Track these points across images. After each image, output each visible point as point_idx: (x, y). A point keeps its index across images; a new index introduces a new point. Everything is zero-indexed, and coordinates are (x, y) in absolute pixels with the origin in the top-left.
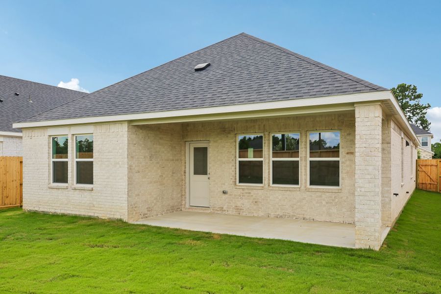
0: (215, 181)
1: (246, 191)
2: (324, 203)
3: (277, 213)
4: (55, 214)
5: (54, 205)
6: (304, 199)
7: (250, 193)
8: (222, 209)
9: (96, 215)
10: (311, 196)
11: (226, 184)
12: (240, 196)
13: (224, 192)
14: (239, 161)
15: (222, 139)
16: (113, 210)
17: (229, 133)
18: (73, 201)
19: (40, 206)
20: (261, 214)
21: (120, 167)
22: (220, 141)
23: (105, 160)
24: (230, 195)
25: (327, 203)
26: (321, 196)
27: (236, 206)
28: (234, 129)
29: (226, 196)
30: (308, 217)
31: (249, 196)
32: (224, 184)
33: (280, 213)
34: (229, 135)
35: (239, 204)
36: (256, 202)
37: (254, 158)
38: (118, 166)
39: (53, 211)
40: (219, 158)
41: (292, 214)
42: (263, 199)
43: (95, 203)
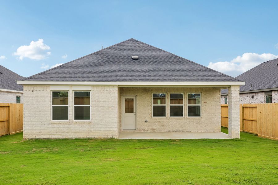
0: (140, 116)
1: (158, 120)
2: (195, 124)
3: (174, 130)
4: (58, 139)
5: (56, 133)
6: (186, 123)
7: (160, 121)
8: (144, 130)
9: (93, 137)
10: (189, 121)
11: (147, 117)
12: (154, 123)
13: (146, 122)
14: (153, 106)
15: (144, 95)
16: (107, 133)
17: (149, 92)
18: (73, 130)
19: (41, 135)
20: (166, 131)
21: (112, 110)
22: (143, 96)
23: (100, 106)
24: (149, 123)
25: (196, 124)
26: (193, 121)
27: (152, 128)
28: (151, 90)
29: (147, 123)
30: (188, 131)
31: (159, 123)
32: (146, 117)
33: (175, 130)
34: (148, 93)
35: (154, 127)
36: (163, 125)
37: (161, 104)
38: (111, 109)
39: (55, 137)
40: (143, 104)
41: (181, 130)
42: (167, 124)
43: (93, 130)
